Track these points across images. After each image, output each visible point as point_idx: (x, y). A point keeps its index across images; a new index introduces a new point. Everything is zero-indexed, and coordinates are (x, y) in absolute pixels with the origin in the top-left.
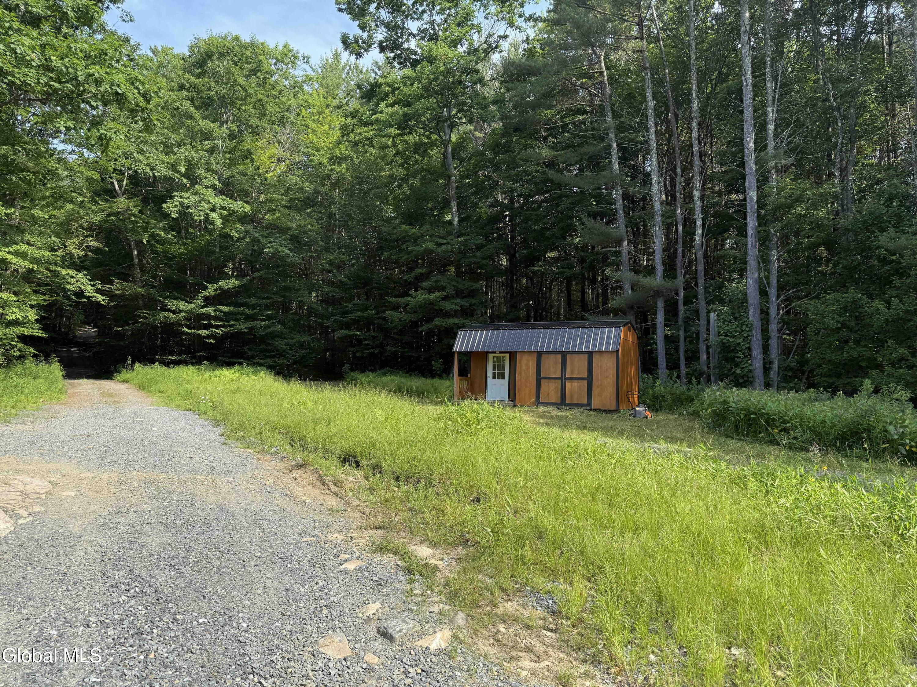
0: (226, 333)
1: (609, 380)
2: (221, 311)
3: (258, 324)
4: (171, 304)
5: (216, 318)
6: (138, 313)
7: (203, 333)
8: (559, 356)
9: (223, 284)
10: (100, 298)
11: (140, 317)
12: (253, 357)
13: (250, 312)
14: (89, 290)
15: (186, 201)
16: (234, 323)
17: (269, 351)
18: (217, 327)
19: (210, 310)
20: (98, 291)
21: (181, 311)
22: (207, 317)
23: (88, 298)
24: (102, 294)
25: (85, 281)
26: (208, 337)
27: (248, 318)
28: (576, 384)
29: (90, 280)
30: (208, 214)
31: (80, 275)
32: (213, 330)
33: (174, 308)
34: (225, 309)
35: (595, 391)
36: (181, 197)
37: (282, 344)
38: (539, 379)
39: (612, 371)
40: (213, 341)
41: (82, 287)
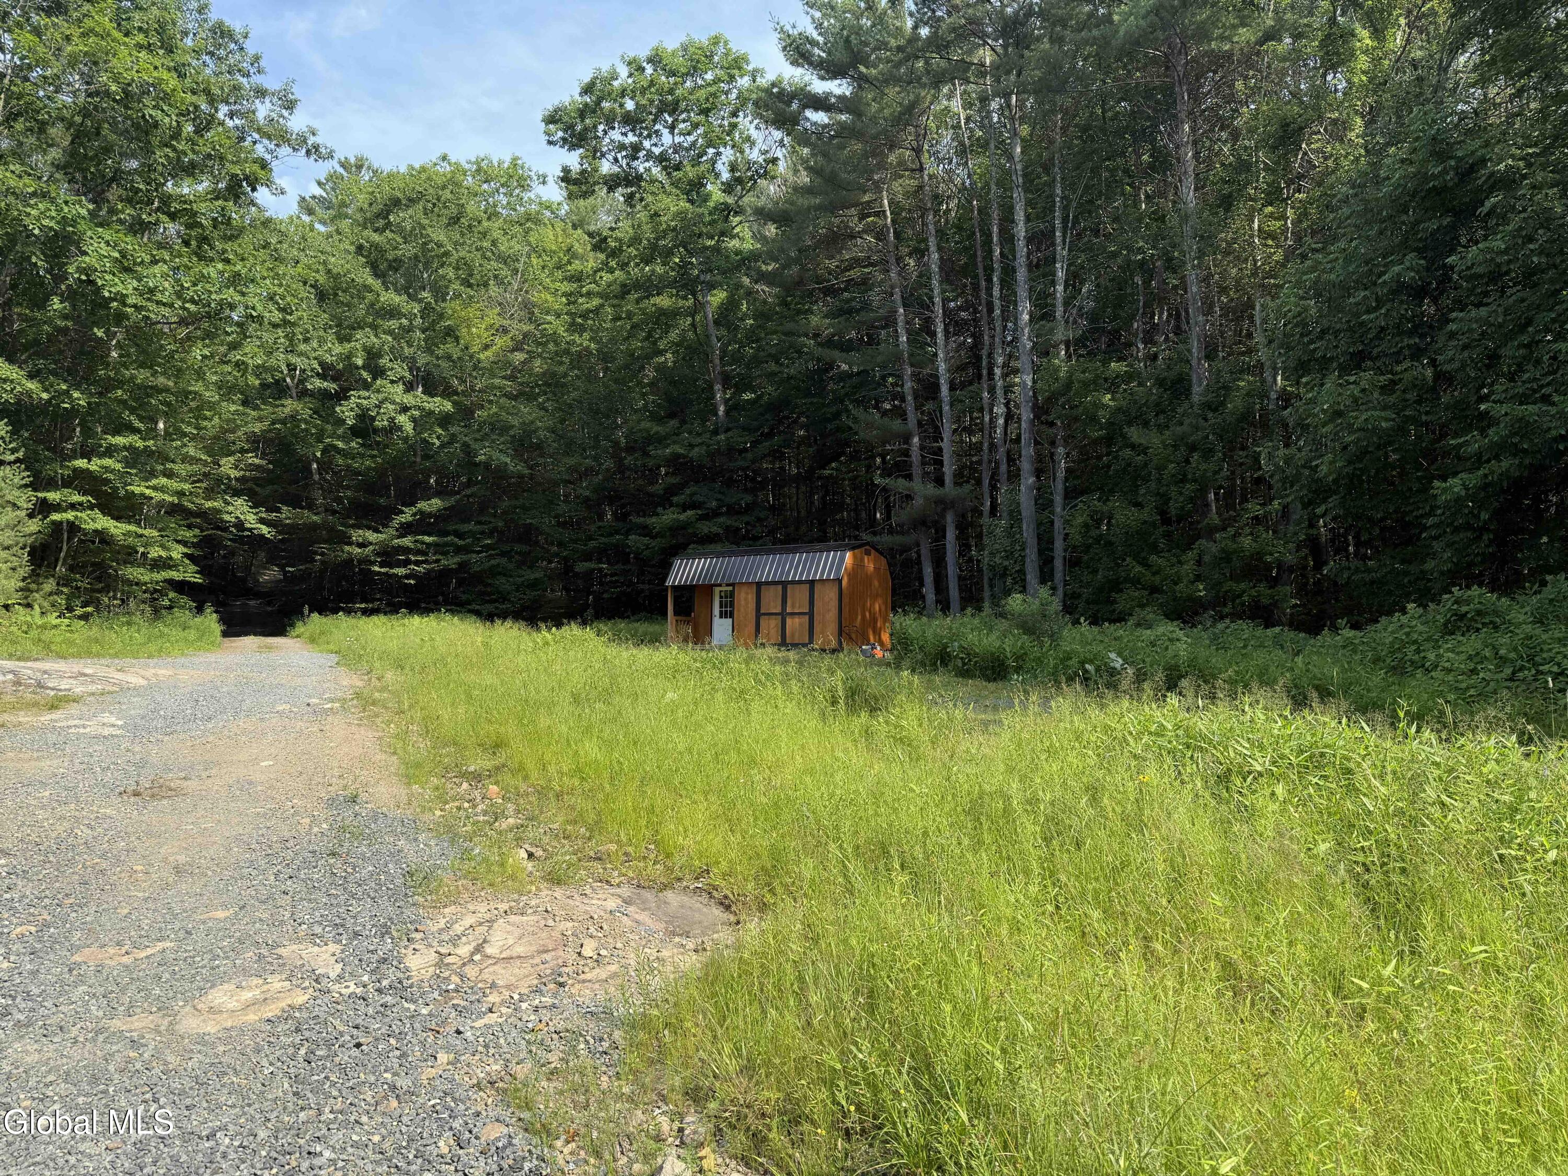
0: (429, 572)
1: (831, 614)
2: (423, 543)
3: (474, 557)
4: (357, 535)
5: (418, 552)
6: (315, 548)
7: (401, 571)
8: (780, 587)
9: (422, 505)
10: (265, 530)
11: (316, 553)
12: (469, 603)
13: (461, 543)
14: (251, 519)
15: (365, 402)
16: (440, 557)
17: (490, 594)
18: (417, 563)
19: (407, 541)
20: (262, 521)
21: (371, 544)
22: (406, 550)
23: (250, 530)
24: (268, 525)
25: (246, 509)
26: (407, 577)
27: (459, 550)
28: (797, 620)
29: (251, 507)
30: (393, 419)
31: (240, 501)
32: (412, 567)
33: (361, 540)
34: (427, 539)
35: (817, 628)
36: (359, 397)
37: (502, 583)
38: (759, 615)
39: (834, 604)
40: (412, 582)
41: (242, 517)
